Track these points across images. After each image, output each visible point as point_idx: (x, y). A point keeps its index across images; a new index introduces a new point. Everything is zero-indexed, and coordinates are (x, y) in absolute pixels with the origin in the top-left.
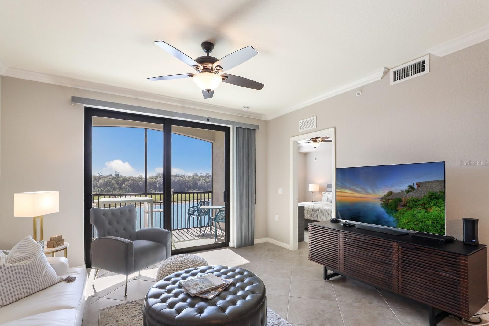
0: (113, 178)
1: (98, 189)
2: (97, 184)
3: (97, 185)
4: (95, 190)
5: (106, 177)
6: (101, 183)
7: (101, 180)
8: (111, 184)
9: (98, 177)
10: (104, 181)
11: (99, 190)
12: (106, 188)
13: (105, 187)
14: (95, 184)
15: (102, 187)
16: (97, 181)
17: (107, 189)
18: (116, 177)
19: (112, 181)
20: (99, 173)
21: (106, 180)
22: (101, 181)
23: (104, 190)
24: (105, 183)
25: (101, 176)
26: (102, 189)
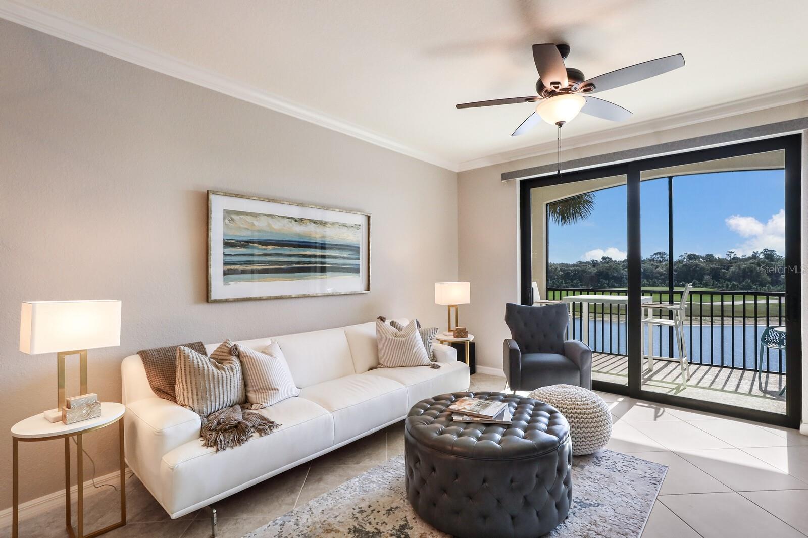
0: (759, 262)
1: (727, 282)
2: (724, 273)
3: (725, 275)
4: (720, 285)
5: (744, 262)
6: (733, 272)
7: (732, 266)
8: (754, 273)
9: (727, 260)
10: (740, 269)
11: (727, 285)
12: (743, 281)
13: (741, 279)
14: (720, 274)
15: (736, 280)
16: (726, 268)
17: (744, 283)
18: (767, 261)
19: (755, 268)
20: (728, 253)
21: (743, 266)
22: (732, 269)
23: (738, 285)
24: (741, 272)
25: (734, 259)
26: (735, 283)
